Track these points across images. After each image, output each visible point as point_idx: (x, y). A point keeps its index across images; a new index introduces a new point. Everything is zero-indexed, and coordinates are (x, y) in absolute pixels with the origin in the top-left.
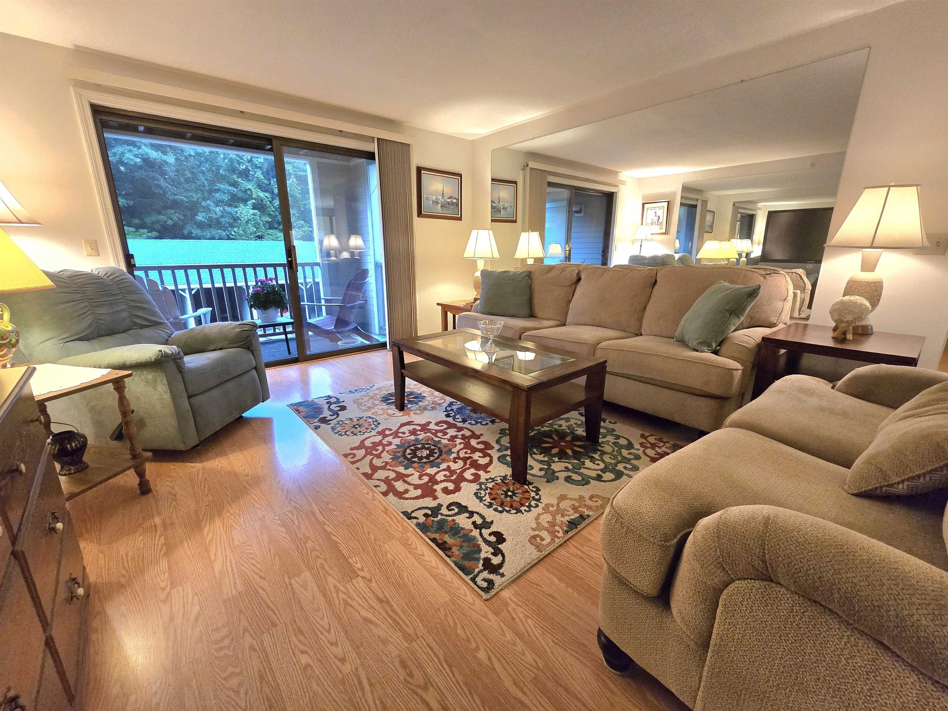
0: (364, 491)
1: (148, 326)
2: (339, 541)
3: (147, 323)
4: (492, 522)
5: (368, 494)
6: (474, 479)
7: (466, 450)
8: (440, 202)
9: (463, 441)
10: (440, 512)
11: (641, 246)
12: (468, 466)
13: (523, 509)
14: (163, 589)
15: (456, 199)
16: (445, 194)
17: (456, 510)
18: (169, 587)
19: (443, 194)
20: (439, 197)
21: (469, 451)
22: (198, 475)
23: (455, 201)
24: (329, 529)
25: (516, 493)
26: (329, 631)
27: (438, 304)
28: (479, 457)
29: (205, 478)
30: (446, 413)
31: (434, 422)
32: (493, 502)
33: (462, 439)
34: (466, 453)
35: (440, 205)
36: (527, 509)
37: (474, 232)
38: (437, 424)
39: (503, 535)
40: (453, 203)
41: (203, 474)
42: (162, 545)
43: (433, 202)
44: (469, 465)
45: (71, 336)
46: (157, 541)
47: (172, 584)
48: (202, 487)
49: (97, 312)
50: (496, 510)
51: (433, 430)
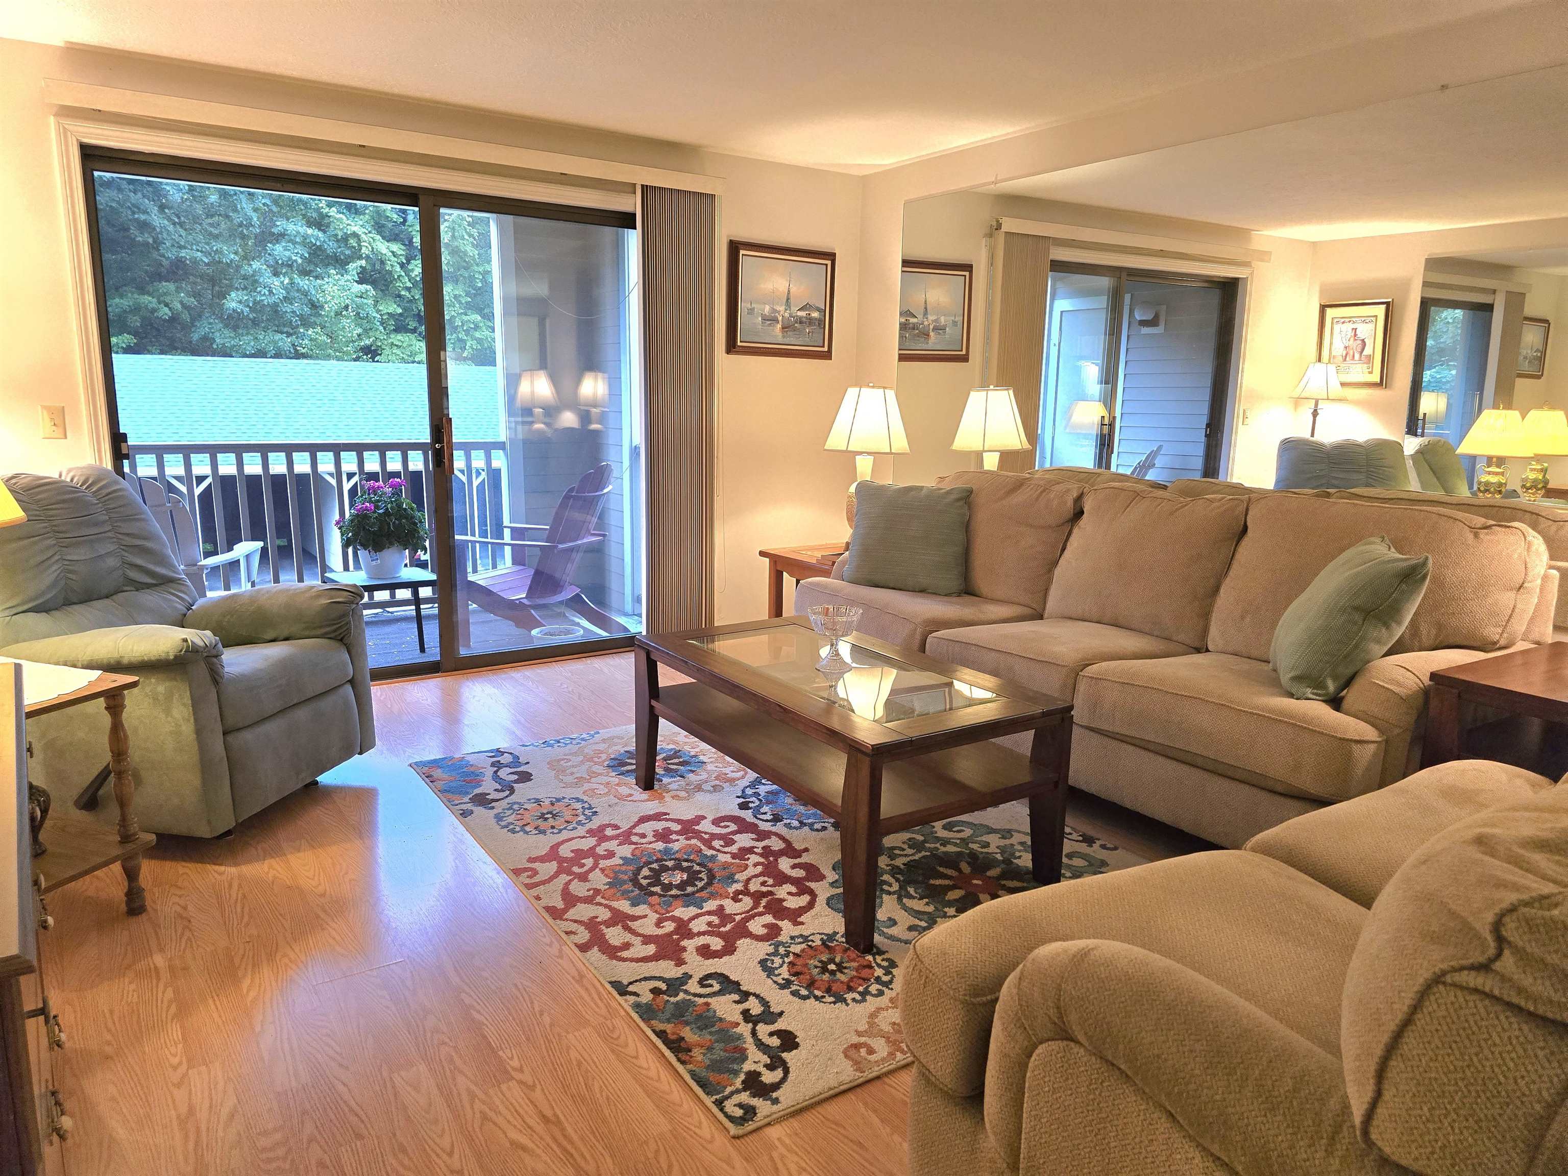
0: (544, 940)
1: (149, 586)
2: (485, 1022)
3: (148, 580)
4: (781, 1014)
5: (550, 945)
6: (767, 934)
7: (766, 879)
8: (780, 318)
9: (762, 860)
10: (684, 988)
11: (1315, 414)
12: (761, 909)
13: (849, 996)
14: (175, 1068)
15: (818, 309)
16: (792, 300)
17: (717, 987)
18: (185, 1066)
19: (788, 299)
20: (778, 308)
21: (771, 881)
22: (230, 886)
23: (815, 315)
24: (467, 1001)
25: (845, 968)
26: (450, 1154)
27: (762, 554)
28: (789, 893)
29: (244, 896)
30: (742, 800)
31: (710, 818)
32: (793, 978)
33: (761, 855)
34: (763, 884)
35: (779, 326)
36: (858, 997)
37: (852, 392)
38: (716, 822)
39: (796, 1037)
40: (810, 321)
41: (240, 886)
42: (170, 1002)
43: (765, 319)
44: (764, 907)
45: (23, 603)
46: (160, 994)
47: (189, 1061)
48: (239, 910)
49: (69, 557)
50: (795, 994)
51: (706, 833)
